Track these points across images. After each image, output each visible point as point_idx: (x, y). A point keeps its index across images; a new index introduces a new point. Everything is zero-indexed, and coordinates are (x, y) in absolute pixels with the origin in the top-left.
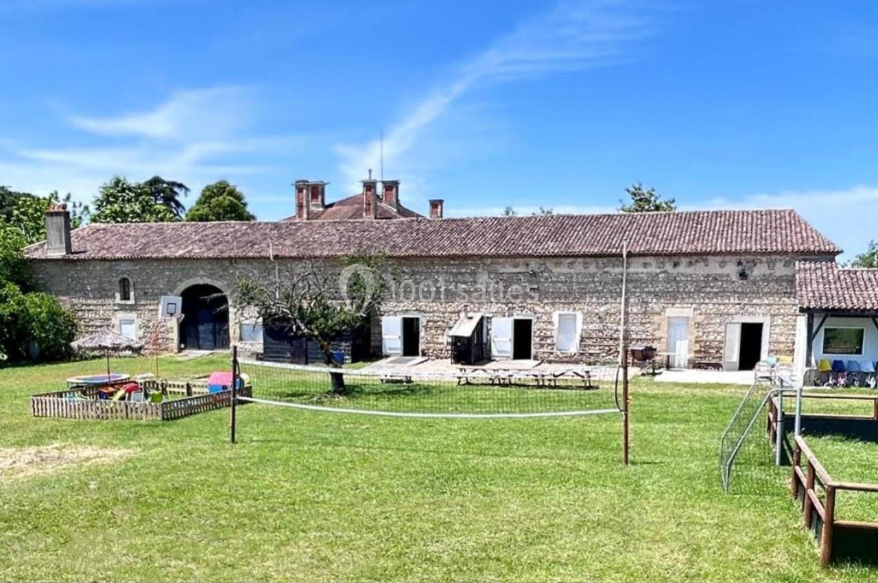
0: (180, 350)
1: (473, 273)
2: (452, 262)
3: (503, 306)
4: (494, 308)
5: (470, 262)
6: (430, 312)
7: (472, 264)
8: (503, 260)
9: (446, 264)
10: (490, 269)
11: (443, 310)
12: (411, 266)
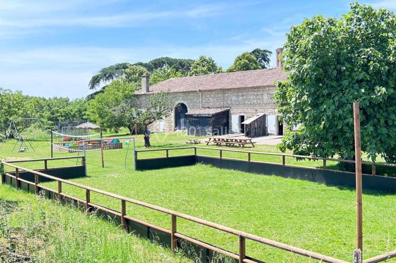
0: (175, 130)
1: (262, 95)
2: (255, 90)
3: (273, 110)
4: (270, 111)
5: (261, 89)
6: (248, 113)
7: (262, 91)
8: (272, 88)
9: (253, 91)
10: (268, 92)
11: (252, 112)
12: (242, 93)
